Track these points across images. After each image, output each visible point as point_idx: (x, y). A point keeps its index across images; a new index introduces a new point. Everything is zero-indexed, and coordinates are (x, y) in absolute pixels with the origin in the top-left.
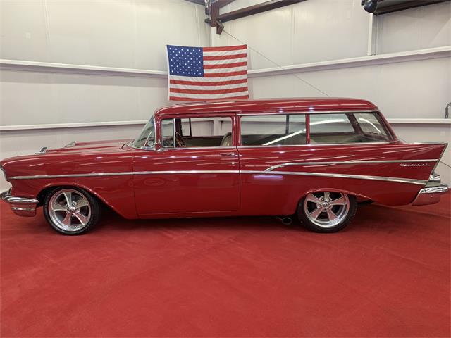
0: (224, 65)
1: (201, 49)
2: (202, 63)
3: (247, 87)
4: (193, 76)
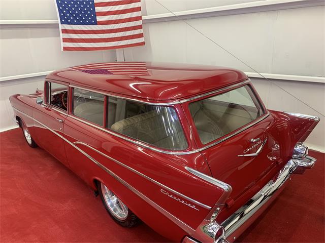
0: (117, 11)
2: (94, 9)
3: (142, 34)
4: (86, 25)
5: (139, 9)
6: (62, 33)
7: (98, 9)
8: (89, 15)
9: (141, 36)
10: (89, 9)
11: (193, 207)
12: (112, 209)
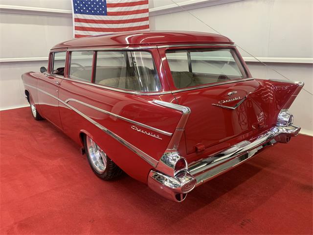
0: (126, 3)
2: (105, 1)
4: (97, 15)
5: (146, 2)
6: (75, 21)
7: (109, 1)
8: (101, 6)
9: (147, 27)
10: (100, 1)
11: (158, 137)
12: (94, 162)
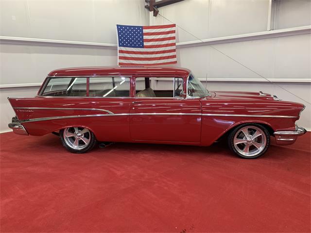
0: (158, 39)
1: (142, 27)
2: (143, 37)
3: (175, 55)
4: (136, 47)
5: (174, 38)
6: (119, 52)
7: (145, 37)
8: (139, 41)
9: (174, 57)
10: (139, 37)
